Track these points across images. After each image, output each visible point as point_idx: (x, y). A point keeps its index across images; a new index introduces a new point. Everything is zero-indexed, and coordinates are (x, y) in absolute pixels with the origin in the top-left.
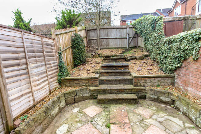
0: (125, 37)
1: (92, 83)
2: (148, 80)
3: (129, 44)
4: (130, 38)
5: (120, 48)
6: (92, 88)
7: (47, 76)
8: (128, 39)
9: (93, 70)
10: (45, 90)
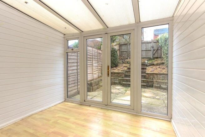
0: (149, 49)
1: (120, 76)
2: (156, 76)
3: (154, 55)
4: (154, 50)
5: (145, 58)
6: (120, 78)
7: (98, 69)
8: (152, 51)
9: (122, 70)
10: (96, 75)
